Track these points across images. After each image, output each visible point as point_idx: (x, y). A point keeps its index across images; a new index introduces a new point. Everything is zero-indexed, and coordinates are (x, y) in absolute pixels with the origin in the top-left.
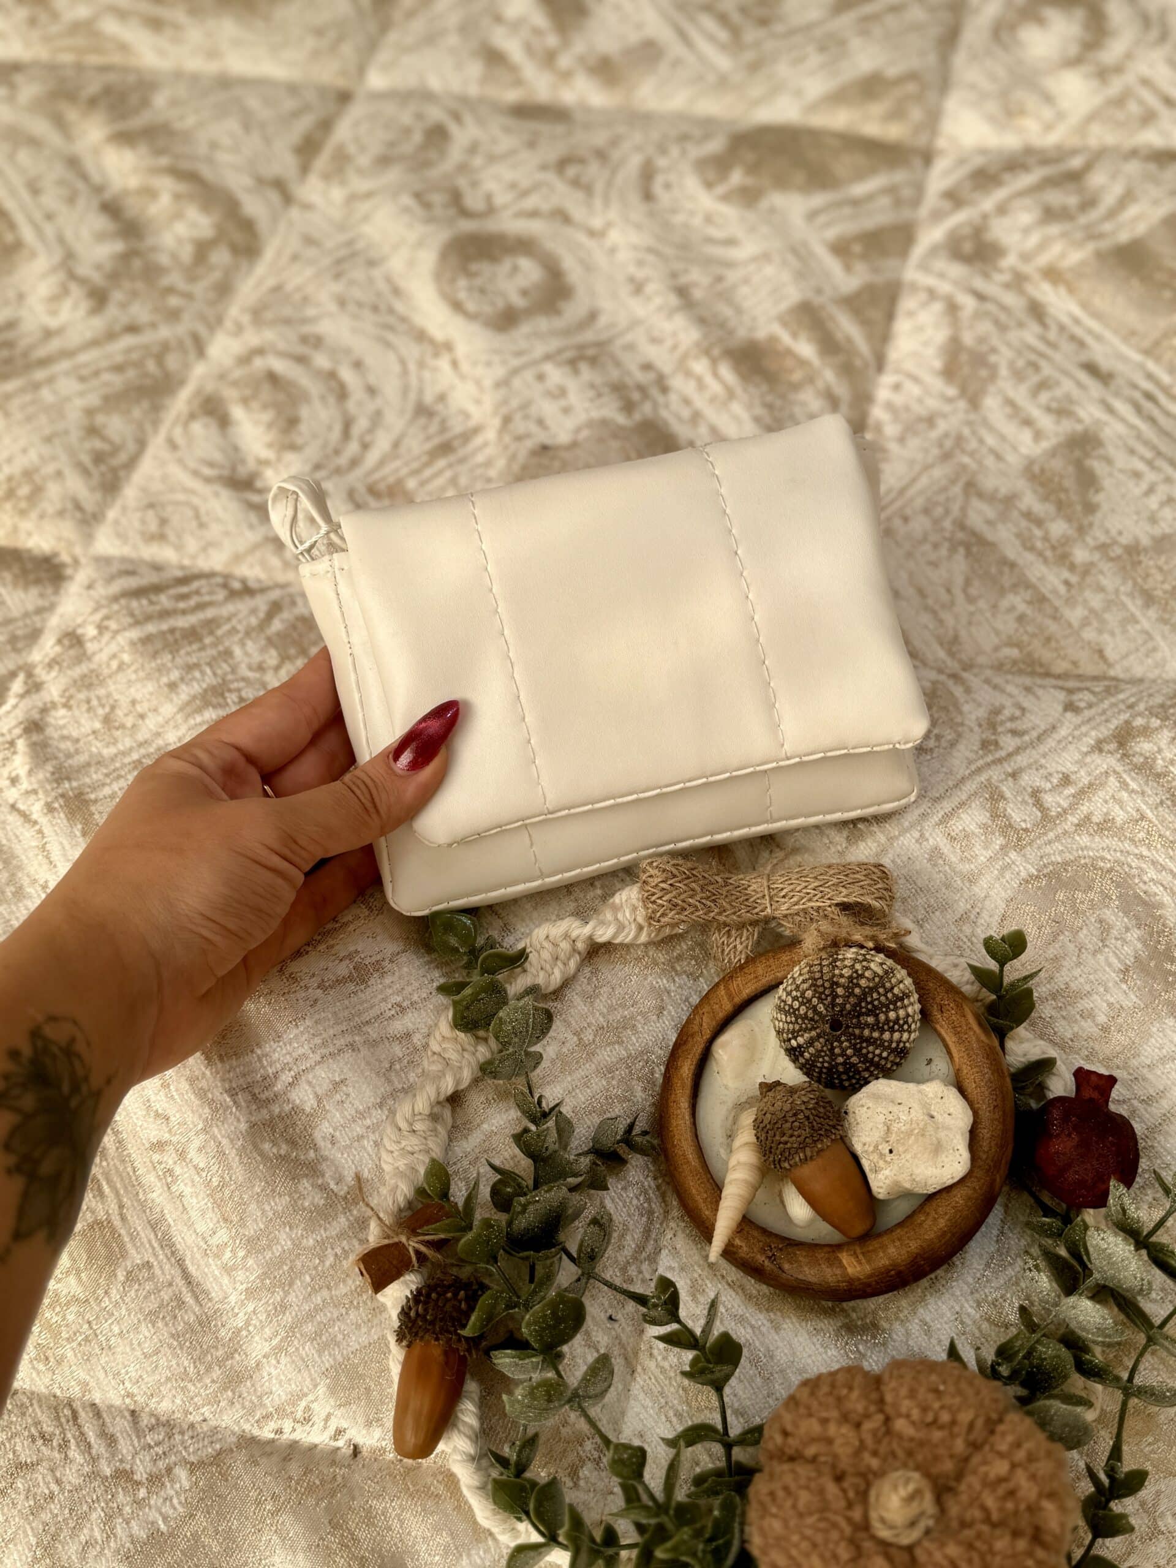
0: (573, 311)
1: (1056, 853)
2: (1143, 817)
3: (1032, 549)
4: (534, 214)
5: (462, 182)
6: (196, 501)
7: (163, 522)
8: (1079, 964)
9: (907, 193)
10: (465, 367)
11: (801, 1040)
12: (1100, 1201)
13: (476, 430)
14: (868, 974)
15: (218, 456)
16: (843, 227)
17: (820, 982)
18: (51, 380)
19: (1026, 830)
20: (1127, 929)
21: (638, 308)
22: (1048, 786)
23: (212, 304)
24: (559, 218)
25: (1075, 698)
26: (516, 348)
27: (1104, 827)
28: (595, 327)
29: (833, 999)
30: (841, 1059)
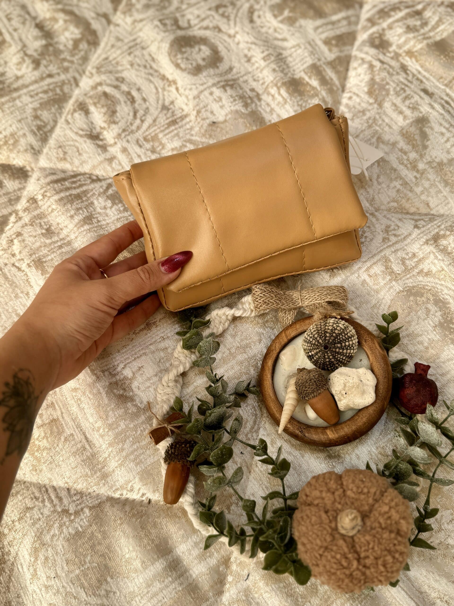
0: (223, 67)
1: (410, 283)
2: (443, 270)
3: (403, 164)
4: (207, 28)
5: (178, 15)
6: (77, 144)
7: (65, 153)
8: (418, 324)
9: (353, 19)
10: (181, 90)
11: (313, 353)
12: (423, 411)
13: (186, 116)
14: (338, 328)
15: (85, 126)
16: (329, 33)
17: (320, 331)
18: (19, 97)
19: (399, 274)
20: (436, 312)
21: (249, 67)
22: (407, 257)
23: (81, 65)
24: (217, 30)
25: (418, 223)
26: (201, 82)
27: (428, 274)
28: (232, 73)
29: (325, 338)
30: (328, 360)
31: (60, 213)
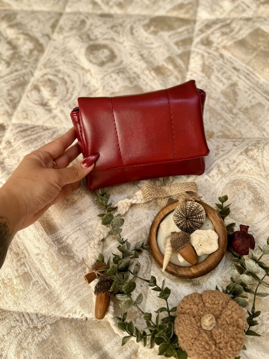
0: (117, 61)
1: (233, 178)
2: (252, 169)
3: (224, 110)
4: (107, 39)
5: (90, 33)
6: (34, 109)
7: (27, 115)
8: (239, 202)
9: (191, 30)
10: (93, 75)
11: (180, 222)
12: (247, 253)
13: (97, 90)
14: (194, 207)
15: (38, 99)
16: (177, 39)
17: (183, 209)
19: (226, 173)
20: (250, 194)
21: (132, 60)
22: (231, 163)
23: (34, 64)
24: (112, 40)
25: (235, 143)
26: (105, 70)
27: (243, 172)
28: (122, 65)
29: (186, 213)
30: (189, 226)
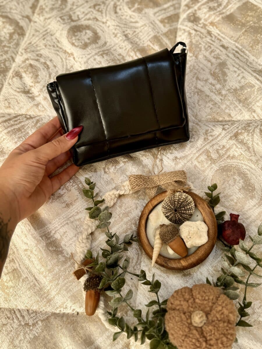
0: (101, 42)
1: (223, 164)
2: (242, 154)
3: (213, 92)
4: (89, 19)
5: (71, 13)
6: (16, 97)
7: (9, 103)
8: (229, 189)
9: (177, 6)
10: (77, 59)
12: (237, 243)
14: (182, 198)
15: (20, 86)
16: (162, 16)
17: (171, 201)
19: (215, 159)
20: (240, 180)
21: (116, 40)
22: (220, 148)
23: (15, 48)
24: (95, 20)
25: (225, 127)
26: (88, 53)
27: (233, 157)
28: (106, 46)
29: (175, 205)
30: (177, 218)
31: (9, 141)
